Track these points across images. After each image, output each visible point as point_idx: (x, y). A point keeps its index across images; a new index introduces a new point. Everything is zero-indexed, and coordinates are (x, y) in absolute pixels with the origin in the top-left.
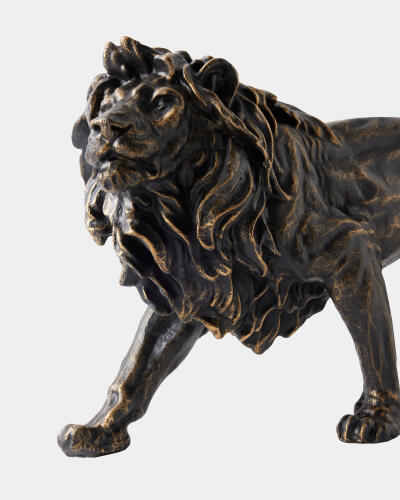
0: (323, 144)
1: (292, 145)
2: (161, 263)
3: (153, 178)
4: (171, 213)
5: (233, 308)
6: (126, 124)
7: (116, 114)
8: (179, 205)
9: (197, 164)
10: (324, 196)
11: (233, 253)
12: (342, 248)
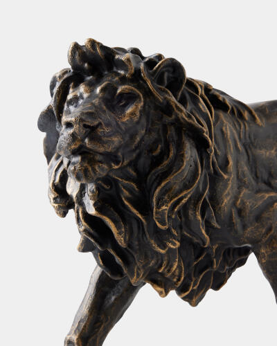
0: (249, 126)
1: (226, 129)
2: (121, 240)
3: (116, 167)
4: (130, 196)
5: (177, 273)
6: (96, 123)
7: (87, 113)
8: (137, 189)
9: (154, 154)
10: (252, 172)
11: (181, 228)
12: (269, 219)
